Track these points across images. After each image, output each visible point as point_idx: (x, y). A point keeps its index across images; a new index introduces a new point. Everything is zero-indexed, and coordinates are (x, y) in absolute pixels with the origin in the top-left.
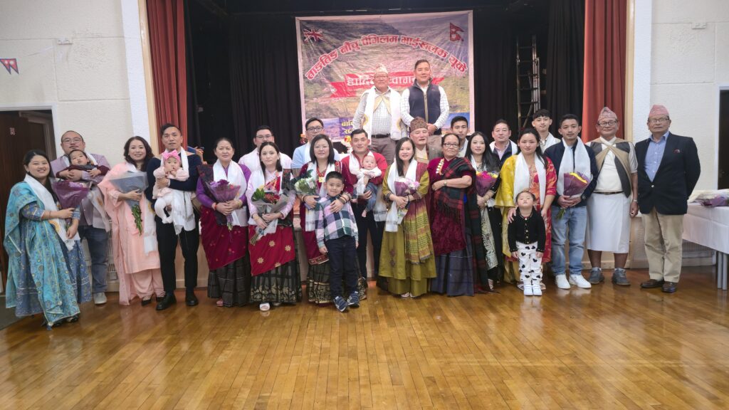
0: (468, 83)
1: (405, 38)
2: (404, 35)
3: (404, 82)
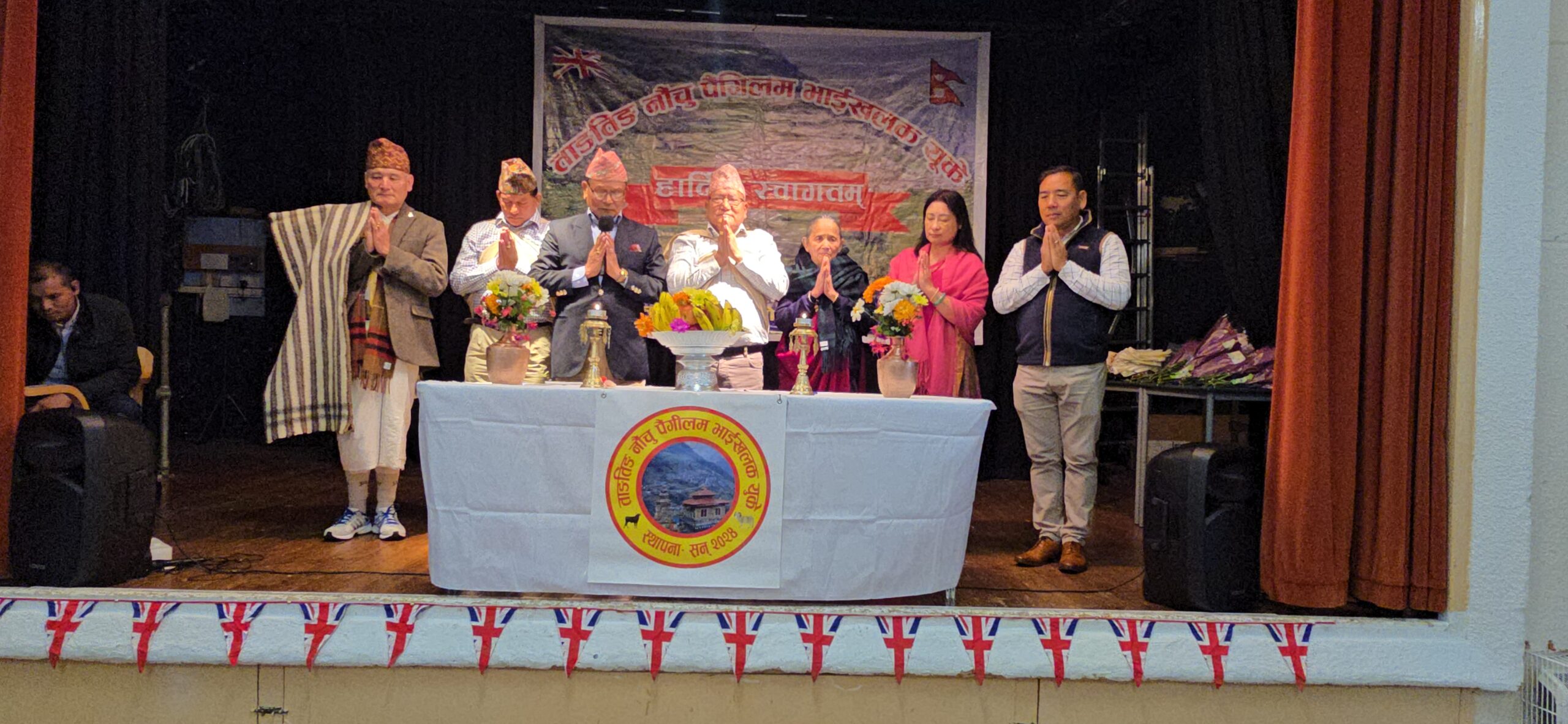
1: (814, 89)
2: (811, 79)
3: (804, 198)
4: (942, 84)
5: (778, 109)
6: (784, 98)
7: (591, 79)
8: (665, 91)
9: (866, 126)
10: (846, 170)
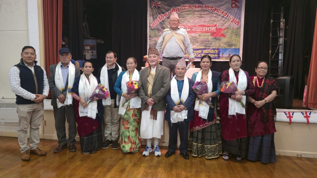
0: (240, 31)
1: (205, 6)
2: (205, 4)
3: (203, 30)
4: (234, 3)
5: (198, 11)
6: (199, 9)
7: (159, 7)
8: (174, 9)
9: (217, 14)
10: (212, 24)
